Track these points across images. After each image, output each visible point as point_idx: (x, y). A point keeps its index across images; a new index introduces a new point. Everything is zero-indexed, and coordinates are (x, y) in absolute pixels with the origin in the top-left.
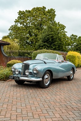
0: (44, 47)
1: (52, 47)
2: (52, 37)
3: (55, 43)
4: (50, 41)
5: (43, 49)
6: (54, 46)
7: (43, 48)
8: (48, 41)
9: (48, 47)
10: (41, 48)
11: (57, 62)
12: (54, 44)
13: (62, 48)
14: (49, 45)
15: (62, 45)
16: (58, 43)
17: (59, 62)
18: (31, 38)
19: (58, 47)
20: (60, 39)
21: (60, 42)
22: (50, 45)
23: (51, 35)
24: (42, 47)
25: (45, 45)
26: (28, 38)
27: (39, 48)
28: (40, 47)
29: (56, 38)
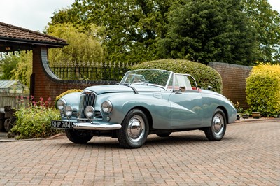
0: (183, 49)
1: (211, 52)
2: (210, 16)
3: (220, 37)
4: (202, 32)
5: (178, 57)
6: (216, 46)
7: (179, 54)
8: (196, 29)
9: (197, 50)
10: (172, 53)
11: (168, 90)
12: (217, 41)
13: (248, 53)
14: (199, 45)
15: (250, 41)
16: (231, 36)
17: (174, 91)
18: (148, 20)
19: (232, 50)
20: (239, 24)
21: (238, 32)
22: (204, 43)
23: (206, 9)
24: (178, 49)
25: (186, 43)
26: (135, 19)
27: (167, 54)
28: (170, 50)
29: (225, 20)
